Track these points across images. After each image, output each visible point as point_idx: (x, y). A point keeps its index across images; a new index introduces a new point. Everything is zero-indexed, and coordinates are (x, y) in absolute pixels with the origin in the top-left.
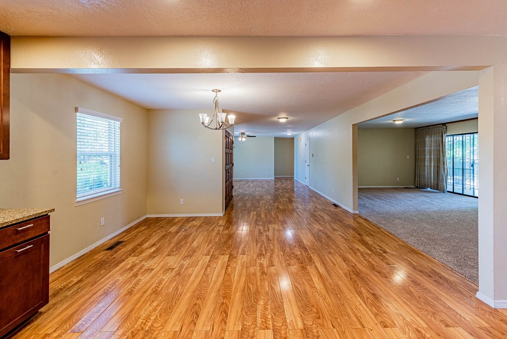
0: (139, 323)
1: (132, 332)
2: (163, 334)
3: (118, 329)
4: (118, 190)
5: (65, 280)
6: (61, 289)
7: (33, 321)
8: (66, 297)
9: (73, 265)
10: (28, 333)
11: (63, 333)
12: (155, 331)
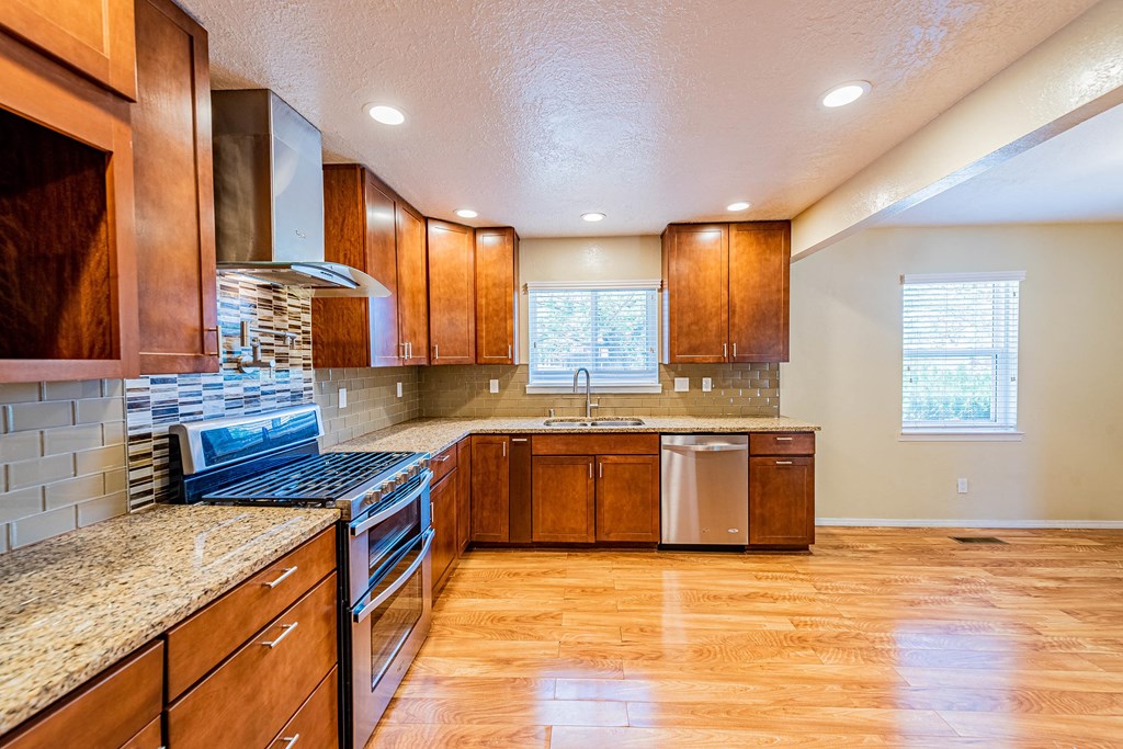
0: (877, 634)
1: (859, 634)
2: (887, 669)
3: (850, 619)
4: (1012, 431)
5: (860, 541)
6: (848, 547)
7: (800, 554)
8: (844, 556)
9: (889, 531)
10: (789, 560)
11: (807, 581)
12: (883, 657)
